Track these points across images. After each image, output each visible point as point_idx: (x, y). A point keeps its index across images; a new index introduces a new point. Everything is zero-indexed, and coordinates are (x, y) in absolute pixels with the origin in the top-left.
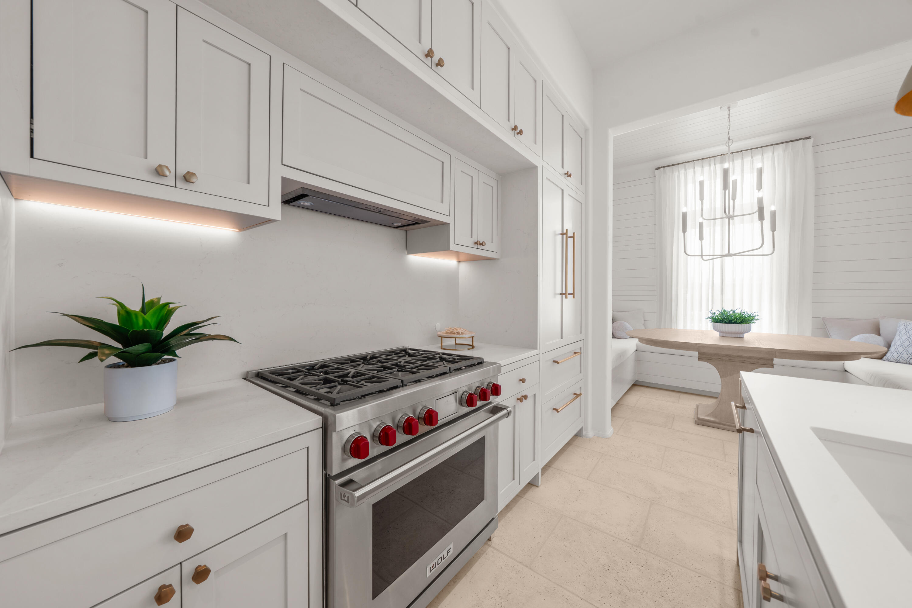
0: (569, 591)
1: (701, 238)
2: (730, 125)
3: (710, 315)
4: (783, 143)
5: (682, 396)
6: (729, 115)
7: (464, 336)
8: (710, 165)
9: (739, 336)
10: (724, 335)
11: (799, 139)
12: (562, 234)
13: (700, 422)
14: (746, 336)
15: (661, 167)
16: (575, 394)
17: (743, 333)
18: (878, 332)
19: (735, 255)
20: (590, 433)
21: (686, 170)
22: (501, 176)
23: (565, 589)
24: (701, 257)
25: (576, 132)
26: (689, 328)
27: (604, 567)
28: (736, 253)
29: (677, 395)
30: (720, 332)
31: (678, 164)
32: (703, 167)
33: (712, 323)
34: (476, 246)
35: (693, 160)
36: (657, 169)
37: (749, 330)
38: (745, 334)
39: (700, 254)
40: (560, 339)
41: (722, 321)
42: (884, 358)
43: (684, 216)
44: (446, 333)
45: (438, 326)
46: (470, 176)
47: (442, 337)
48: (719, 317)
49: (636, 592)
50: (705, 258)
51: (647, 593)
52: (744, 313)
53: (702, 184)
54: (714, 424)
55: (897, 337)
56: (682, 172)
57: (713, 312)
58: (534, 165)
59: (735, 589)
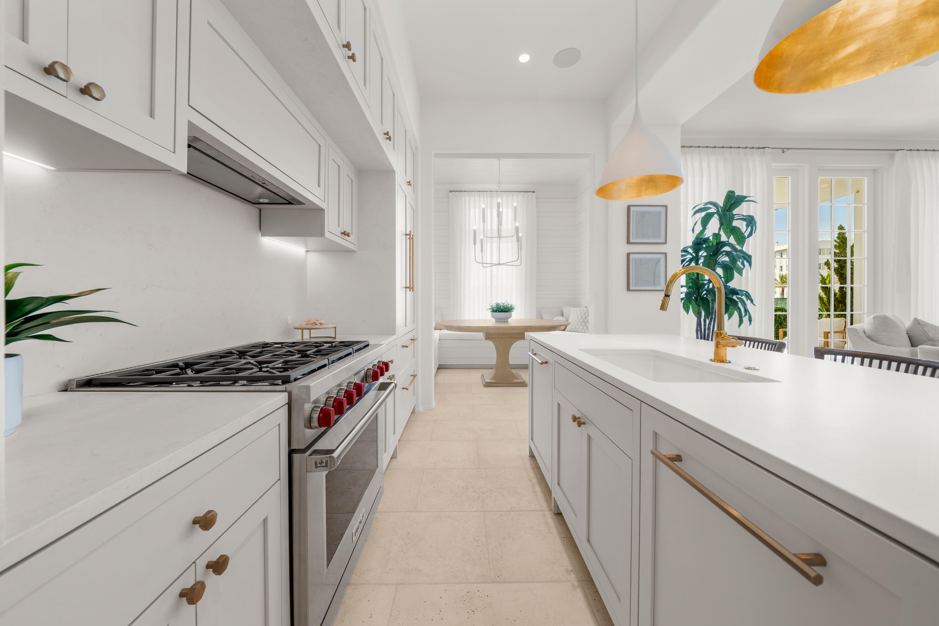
0: (449, 512)
1: (482, 251)
2: (499, 172)
3: (490, 307)
4: (522, 192)
5: (471, 370)
6: (499, 164)
7: (326, 326)
8: (484, 197)
9: (505, 320)
10: (499, 321)
11: (530, 192)
12: (406, 235)
13: (488, 385)
14: (509, 320)
15: (453, 191)
16: (412, 376)
17: (508, 318)
18: (562, 315)
19: (503, 264)
20: (421, 409)
21: (470, 197)
22: (357, 172)
23: (446, 512)
24: (482, 264)
25: (411, 147)
26: (472, 318)
27: (464, 488)
28: (504, 263)
29: (467, 370)
30: (496, 319)
31: (465, 191)
32: (480, 197)
33: (491, 313)
34: (343, 236)
35: (473, 191)
36: (451, 192)
37: (511, 316)
38: (509, 319)
39: (482, 262)
40: (405, 328)
41: (496, 311)
42: (566, 330)
43: (475, 232)
44: (307, 324)
45: (290, 319)
46: (337, 164)
47: (303, 329)
48: (495, 309)
49: (487, 492)
50: (485, 265)
51: (493, 490)
52: (508, 304)
53: (484, 210)
54: (495, 384)
55: (570, 317)
56: (467, 198)
57: (491, 305)
58: (393, 169)
59: (532, 468)
